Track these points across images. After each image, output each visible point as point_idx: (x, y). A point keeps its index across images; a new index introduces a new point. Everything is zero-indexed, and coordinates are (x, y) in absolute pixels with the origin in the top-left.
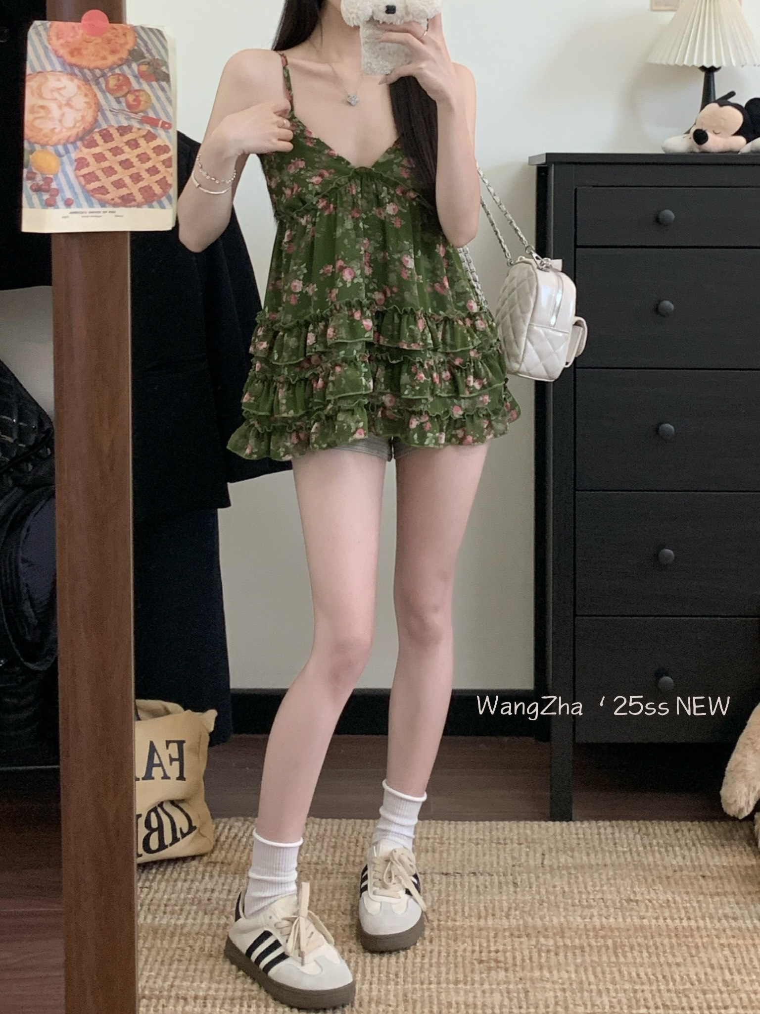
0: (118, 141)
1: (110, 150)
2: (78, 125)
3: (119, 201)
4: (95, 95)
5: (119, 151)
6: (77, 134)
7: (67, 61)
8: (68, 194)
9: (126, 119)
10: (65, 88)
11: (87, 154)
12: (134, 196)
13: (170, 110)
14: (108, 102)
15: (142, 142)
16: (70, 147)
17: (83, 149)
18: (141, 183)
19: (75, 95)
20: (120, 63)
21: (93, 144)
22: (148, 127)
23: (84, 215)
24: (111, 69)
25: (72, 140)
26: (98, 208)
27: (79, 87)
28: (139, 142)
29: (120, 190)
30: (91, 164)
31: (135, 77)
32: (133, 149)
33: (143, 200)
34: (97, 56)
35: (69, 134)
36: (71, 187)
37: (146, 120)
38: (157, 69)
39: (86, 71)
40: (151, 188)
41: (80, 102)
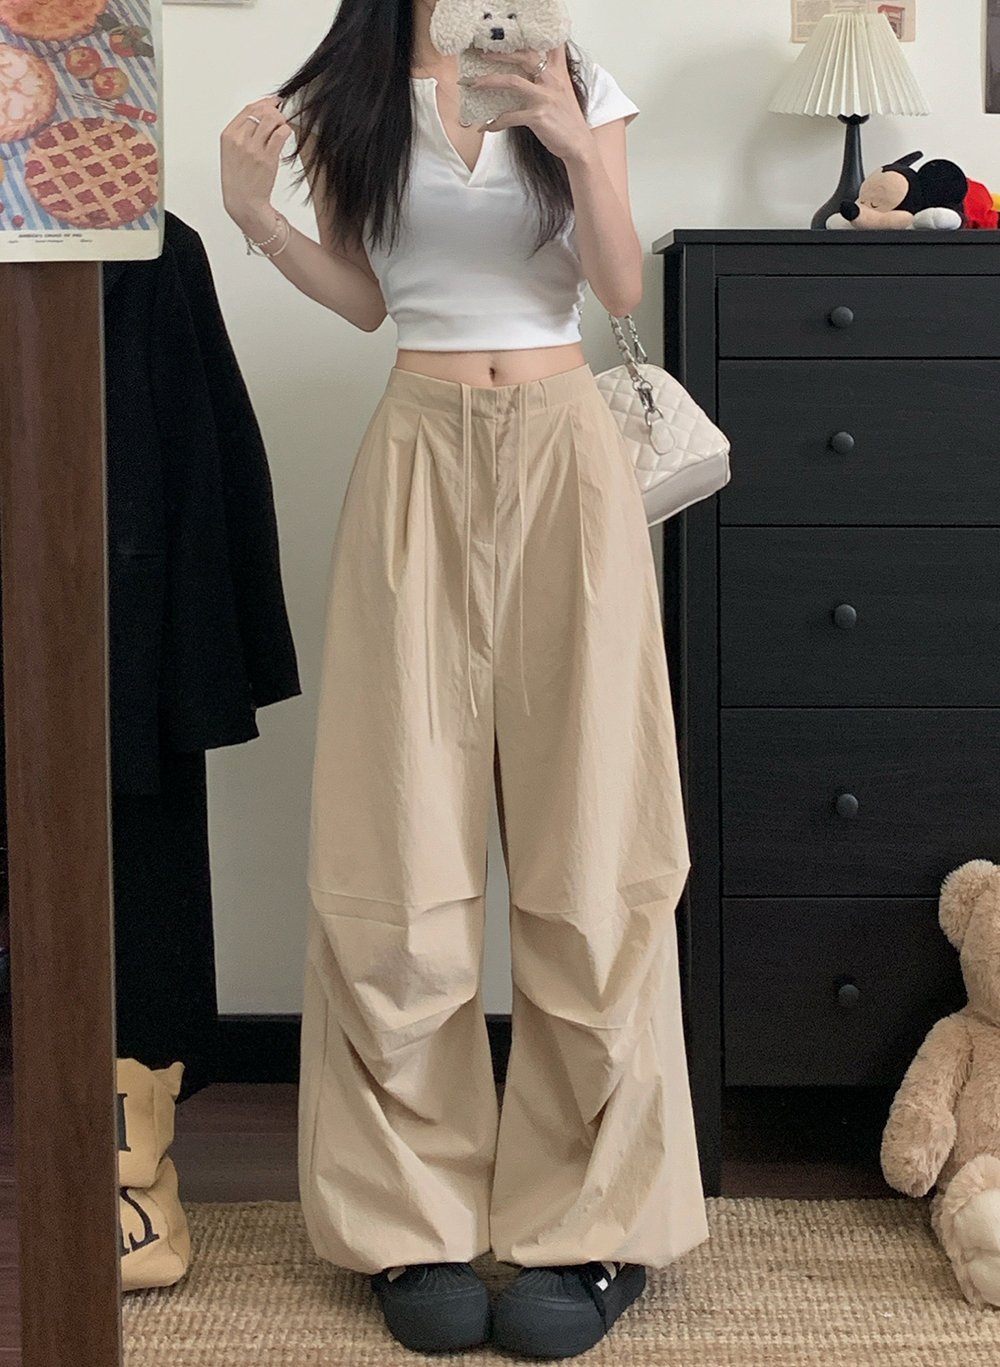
0: (84, 138)
1: (74, 151)
2: (29, 116)
3: (87, 220)
4: (52, 77)
5: (86, 152)
6: (29, 128)
7: (14, 29)
8: (17, 211)
9: (96, 108)
10: (10, 64)
11: (42, 156)
12: (106, 214)
13: (154, 95)
14: (69, 85)
15: (117, 139)
16: (19, 146)
17: (37, 149)
18: (115, 195)
19: (24, 76)
20: (85, 31)
21: (50, 142)
22: (125, 120)
23: (38, 239)
24: (73, 40)
25: (21, 136)
26: (57, 230)
27: (30, 66)
28: (113, 139)
29: (88, 205)
30: (47, 169)
31: (107, 51)
32: (104, 150)
33: (119, 219)
34: (53, 23)
35: (18, 128)
36: (20, 200)
37: (122, 110)
38: (136, 39)
39: (40, 43)
40: (130, 202)
41: (32, 84)
